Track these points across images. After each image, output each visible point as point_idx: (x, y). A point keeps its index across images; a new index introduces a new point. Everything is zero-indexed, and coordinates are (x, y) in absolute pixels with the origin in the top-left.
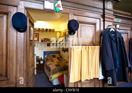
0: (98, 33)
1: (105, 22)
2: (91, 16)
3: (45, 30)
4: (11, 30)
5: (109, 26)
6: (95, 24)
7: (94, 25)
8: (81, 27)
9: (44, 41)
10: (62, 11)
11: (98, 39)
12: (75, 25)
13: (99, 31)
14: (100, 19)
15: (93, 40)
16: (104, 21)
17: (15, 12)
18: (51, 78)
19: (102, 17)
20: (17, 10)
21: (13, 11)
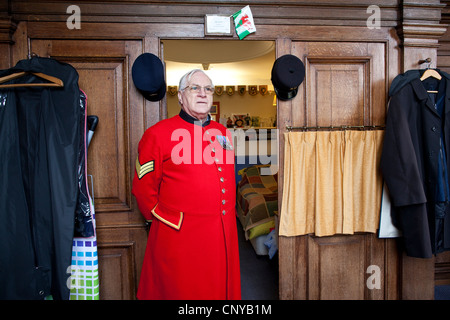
0: (380, 88)
1: (405, 49)
2: (351, 38)
3: (236, 89)
4: (132, 98)
5: (421, 62)
6: (366, 61)
7: (363, 63)
8: (316, 74)
9: (236, 124)
10: (254, 33)
11: (377, 110)
12: (291, 72)
13: (380, 82)
14: (385, 43)
15: (358, 112)
16: (401, 47)
17: (139, 53)
18: (249, 232)
19: (392, 36)
20: (144, 47)
21: (135, 51)
